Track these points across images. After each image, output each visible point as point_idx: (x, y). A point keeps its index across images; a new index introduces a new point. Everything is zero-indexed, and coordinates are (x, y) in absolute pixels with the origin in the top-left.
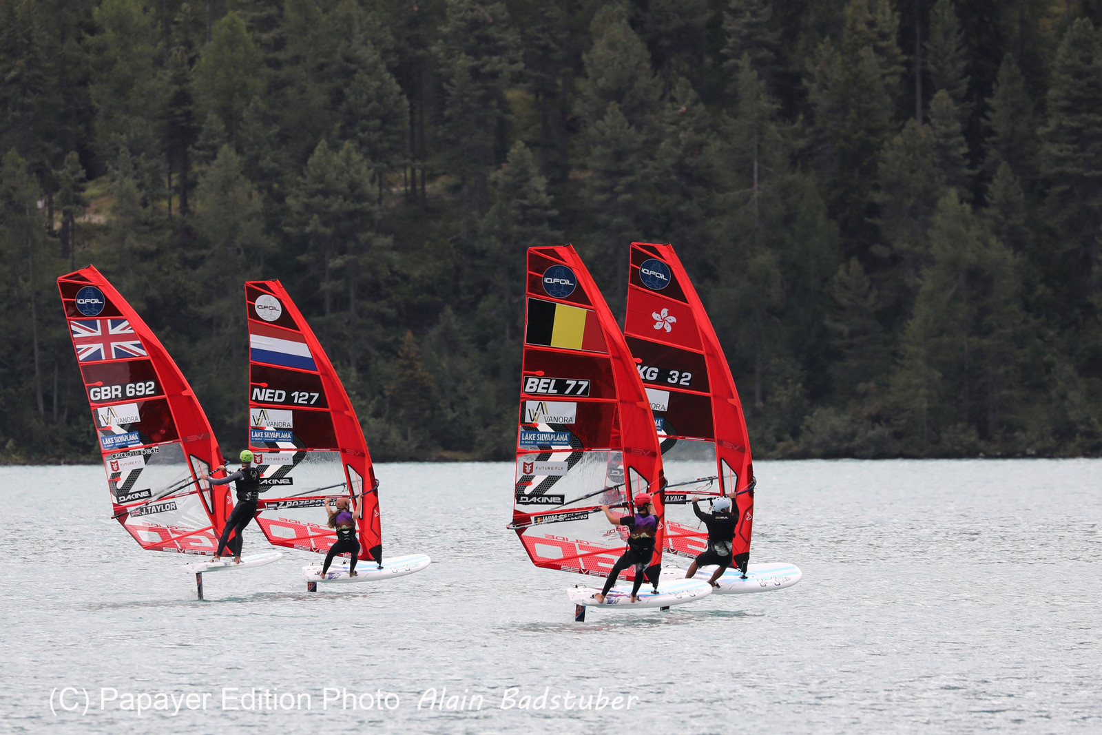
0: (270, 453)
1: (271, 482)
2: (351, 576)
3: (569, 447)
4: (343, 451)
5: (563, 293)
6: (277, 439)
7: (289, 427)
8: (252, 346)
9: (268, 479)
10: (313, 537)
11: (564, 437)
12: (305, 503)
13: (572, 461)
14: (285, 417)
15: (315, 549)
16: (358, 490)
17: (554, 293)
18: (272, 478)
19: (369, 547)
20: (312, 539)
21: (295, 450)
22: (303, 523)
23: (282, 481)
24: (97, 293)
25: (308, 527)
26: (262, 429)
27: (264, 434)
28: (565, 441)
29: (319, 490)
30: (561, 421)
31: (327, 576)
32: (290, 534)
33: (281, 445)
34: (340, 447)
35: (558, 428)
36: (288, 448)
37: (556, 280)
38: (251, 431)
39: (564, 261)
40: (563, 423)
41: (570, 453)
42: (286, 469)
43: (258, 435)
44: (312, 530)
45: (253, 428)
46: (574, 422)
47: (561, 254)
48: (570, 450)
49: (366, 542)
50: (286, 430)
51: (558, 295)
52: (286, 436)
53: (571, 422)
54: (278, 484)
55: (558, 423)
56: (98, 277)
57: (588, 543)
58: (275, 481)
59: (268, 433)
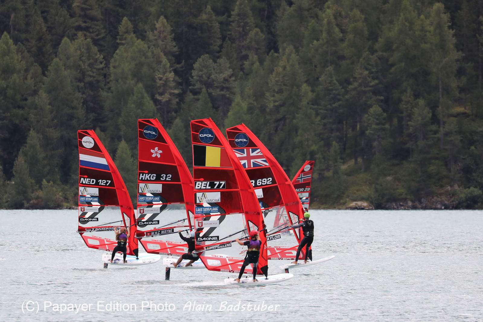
0: (88, 207)
1: (89, 220)
2: (124, 263)
3: (219, 213)
4: (121, 206)
5: (209, 141)
6: (92, 201)
7: (97, 195)
8: (81, 159)
9: (87, 218)
10: (107, 244)
11: (216, 209)
12: (104, 229)
13: (221, 220)
14: (95, 191)
15: (108, 250)
16: (128, 224)
17: (205, 141)
18: (89, 218)
19: (132, 249)
20: (107, 245)
21: (99, 205)
22: (103, 238)
23: (94, 219)
24: (245, 137)
25: (105, 240)
26: (84, 196)
27: (85, 198)
28: (217, 211)
29: (110, 223)
30: (214, 201)
31: (113, 261)
32: (97, 243)
33: (93, 203)
34: (120, 204)
35: (213, 205)
36: (96, 205)
37: (205, 135)
38: (80, 197)
39: (208, 126)
40: (215, 202)
41: (220, 216)
42: (95, 214)
43: (83, 199)
44: (107, 241)
45: (81, 196)
46: (220, 201)
47: (206, 123)
48: (219, 215)
49: (131, 247)
50: (96, 197)
51: (207, 142)
52: (95, 199)
53: (218, 202)
54: (91, 221)
55: (213, 202)
56: (246, 129)
57: (232, 258)
58: (90, 219)
59: (87, 198)
